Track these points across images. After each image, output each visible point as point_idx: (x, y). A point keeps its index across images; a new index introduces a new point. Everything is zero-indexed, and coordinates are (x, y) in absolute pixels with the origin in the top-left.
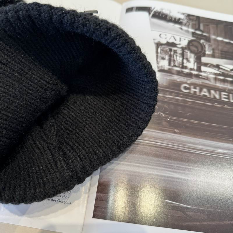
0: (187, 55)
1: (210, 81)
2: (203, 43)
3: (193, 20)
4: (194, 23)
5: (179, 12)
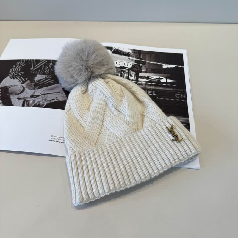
0: (131, 73)
1: (143, 86)
2: (141, 65)
3: (136, 53)
4: (137, 54)
5: (128, 49)
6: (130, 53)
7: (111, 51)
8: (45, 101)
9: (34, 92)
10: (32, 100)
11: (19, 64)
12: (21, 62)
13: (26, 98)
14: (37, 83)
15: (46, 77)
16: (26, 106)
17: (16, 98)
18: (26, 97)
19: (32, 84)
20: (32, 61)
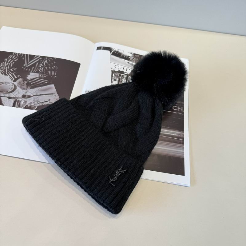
0: (129, 79)
3: (137, 57)
4: (138, 59)
5: (129, 52)
6: (130, 57)
7: (111, 52)
8: (37, 103)
9: (26, 92)
10: (24, 101)
11: (11, 57)
12: (13, 55)
13: (18, 98)
14: (30, 82)
15: (39, 76)
16: (17, 107)
17: (7, 97)
18: (17, 96)
19: (24, 83)
20: (25, 56)
